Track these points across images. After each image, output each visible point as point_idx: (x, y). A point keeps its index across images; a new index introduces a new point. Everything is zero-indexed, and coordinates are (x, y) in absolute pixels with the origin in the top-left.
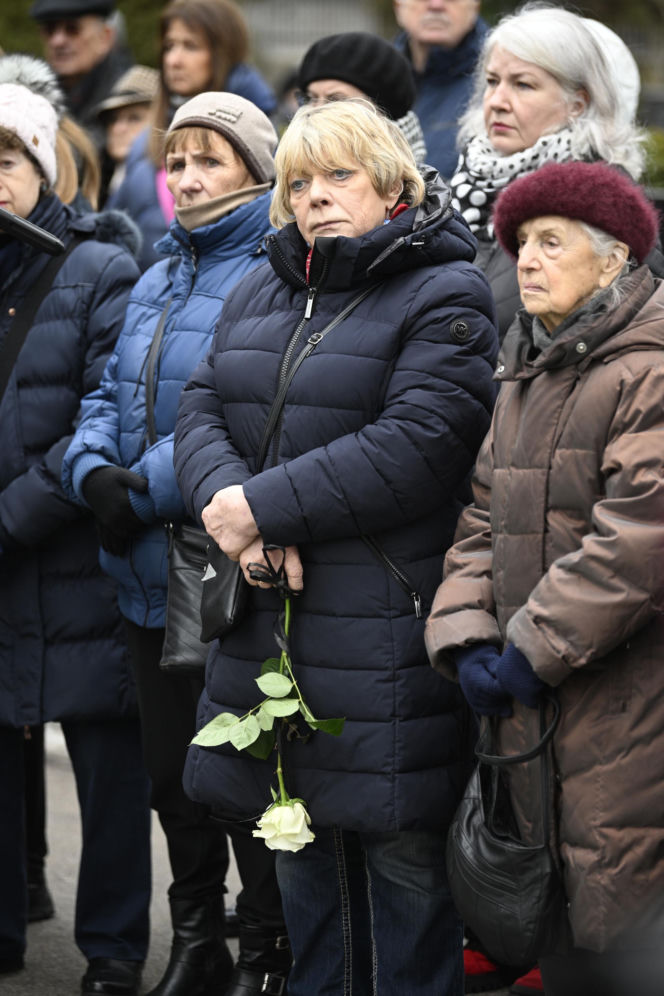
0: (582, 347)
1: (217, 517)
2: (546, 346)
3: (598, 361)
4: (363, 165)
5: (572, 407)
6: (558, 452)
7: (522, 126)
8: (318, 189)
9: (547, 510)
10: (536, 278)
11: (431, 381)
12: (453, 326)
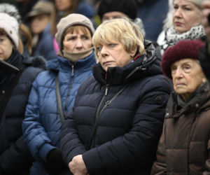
0: (197, 105)
1: (74, 166)
2: (184, 105)
3: (203, 110)
4: (120, 42)
5: (195, 127)
6: (191, 143)
7: (186, 23)
8: (104, 50)
9: (188, 164)
10: (182, 81)
11: (149, 118)
12: (157, 98)
